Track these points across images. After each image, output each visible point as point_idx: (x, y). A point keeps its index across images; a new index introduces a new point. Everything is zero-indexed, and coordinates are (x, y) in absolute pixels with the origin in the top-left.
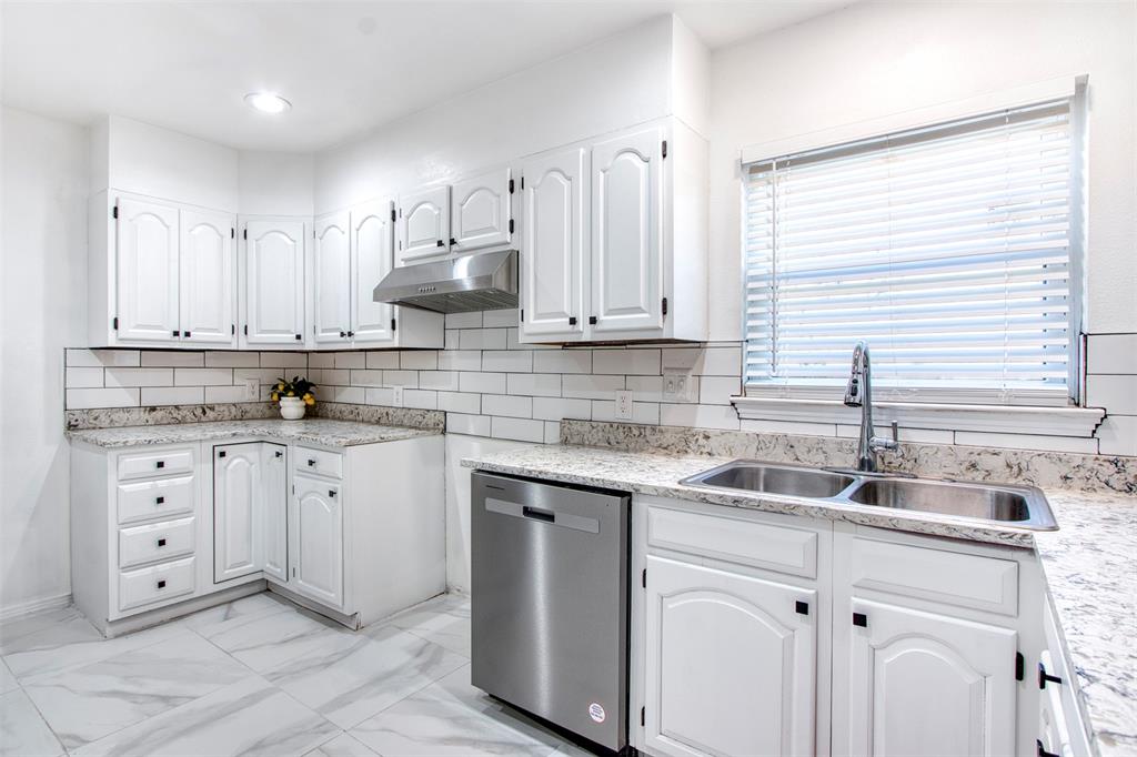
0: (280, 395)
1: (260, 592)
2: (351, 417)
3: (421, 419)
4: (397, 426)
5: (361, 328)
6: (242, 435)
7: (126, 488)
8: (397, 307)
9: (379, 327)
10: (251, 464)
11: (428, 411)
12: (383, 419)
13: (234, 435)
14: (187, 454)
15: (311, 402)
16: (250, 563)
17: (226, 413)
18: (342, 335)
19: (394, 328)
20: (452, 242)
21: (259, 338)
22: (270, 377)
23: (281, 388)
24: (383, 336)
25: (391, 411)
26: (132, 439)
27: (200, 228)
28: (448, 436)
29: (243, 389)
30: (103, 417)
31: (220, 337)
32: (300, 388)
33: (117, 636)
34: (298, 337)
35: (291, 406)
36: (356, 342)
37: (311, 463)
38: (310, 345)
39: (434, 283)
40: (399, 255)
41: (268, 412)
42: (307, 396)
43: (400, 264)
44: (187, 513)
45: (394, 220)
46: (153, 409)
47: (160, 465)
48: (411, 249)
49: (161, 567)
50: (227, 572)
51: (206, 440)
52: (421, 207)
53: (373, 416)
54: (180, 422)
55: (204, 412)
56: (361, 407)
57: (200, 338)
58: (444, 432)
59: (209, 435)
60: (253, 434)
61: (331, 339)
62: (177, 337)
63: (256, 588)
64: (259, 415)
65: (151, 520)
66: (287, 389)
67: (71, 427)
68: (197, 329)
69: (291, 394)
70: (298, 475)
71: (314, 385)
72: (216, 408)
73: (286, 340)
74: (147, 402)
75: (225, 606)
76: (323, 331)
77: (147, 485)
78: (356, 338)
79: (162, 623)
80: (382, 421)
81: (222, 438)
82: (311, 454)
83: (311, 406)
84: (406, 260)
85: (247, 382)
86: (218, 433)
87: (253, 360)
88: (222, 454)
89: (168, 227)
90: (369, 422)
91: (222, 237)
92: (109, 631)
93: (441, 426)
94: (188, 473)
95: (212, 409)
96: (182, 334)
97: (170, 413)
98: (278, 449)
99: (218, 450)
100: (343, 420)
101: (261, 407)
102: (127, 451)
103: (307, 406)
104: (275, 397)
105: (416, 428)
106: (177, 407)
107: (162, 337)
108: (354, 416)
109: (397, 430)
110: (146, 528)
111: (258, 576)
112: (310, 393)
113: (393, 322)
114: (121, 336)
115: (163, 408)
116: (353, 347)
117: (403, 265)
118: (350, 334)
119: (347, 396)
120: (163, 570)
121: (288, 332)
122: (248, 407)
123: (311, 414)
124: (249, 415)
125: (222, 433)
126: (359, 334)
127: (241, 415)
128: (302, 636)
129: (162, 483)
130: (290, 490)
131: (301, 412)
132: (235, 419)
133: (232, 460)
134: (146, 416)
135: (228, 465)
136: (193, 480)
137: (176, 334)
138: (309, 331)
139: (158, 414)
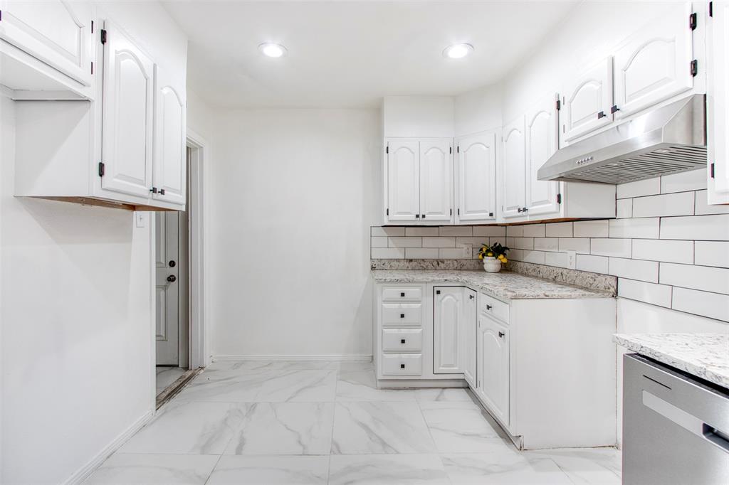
0: (483, 255)
1: (463, 388)
2: (534, 274)
3: (592, 281)
4: (570, 285)
5: (534, 204)
6: (451, 281)
7: (385, 305)
8: (562, 183)
9: (547, 202)
10: (457, 301)
11: (599, 274)
12: (557, 278)
13: (446, 280)
14: (418, 290)
15: (505, 261)
16: (456, 366)
17: (451, 265)
18: (519, 210)
19: (559, 201)
20: (614, 109)
21: (468, 217)
22: (478, 243)
23: (484, 250)
24: (550, 209)
25: (565, 272)
26: (388, 279)
27: (431, 151)
28: (620, 300)
29: (462, 250)
30: (387, 264)
31: (443, 217)
32: (497, 251)
33: (382, 389)
34: (491, 215)
35: (491, 263)
36: (531, 215)
37: (489, 307)
38: (500, 221)
39: (590, 154)
40: (563, 137)
41: (477, 266)
42: (501, 256)
43: (564, 145)
44: (418, 326)
45: (559, 108)
46: (411, 260)
47: (403, 295)
48: (573, 129)
49: (404, 356)
50: (441, 368)
51: (429, 282)
52: (584, 87)
53: (550, 275)
54: (425, 269)
55: (438, 264)
56: (541, 267)
57: (432, 218)
58: (615, 295)
59: (431, 278)
60: (458, 281)
61: (512, 215)
62: (418, 219)
63: (460, 384)
64: (471, 268)
65: (400, 327)
66: (488, 251)
67: (373, 268)
68: (430, 213)
69: (489, 254)
70: (484, 315)
71: (508, 249)
72: (446, 262)
73: (483, 217)
74: (409, 256)
75: (441, 390)
76: (508, 209)
77: (397, 305)
78: (529, 212)
79: (405, 389)
80: (558, 280)
81: (439, 281)
82: (490, 301)
83: (505, 264)
84: (570, 140)
85: (464, 246)
86: (436, 278)
87: (468, 232)
88: (438, 292)
89: (413, 153)
90: (548, 280)
91: (444, 154)
92: (379, 384)
93: (613, 290)
94: (419, 302)
95: (443, 262)
96: (421, 216)
97: (420, 263)
98: (472, 293)
99: (436, 289)
100: (528, 276)
101: (473, 262)
102: (385, 284)
103: (502, 264)
104: (481, 257)
105: (586, 289)
106: (423, 260)
107: (409, 218)
108: (536, 273)
109: (568, 288)
110: (395, 331)
111: (461, 377)
112: (505, 255)
113: (559, 196)
114: (391, 219)
115: (416, 260)
116: (528, 219)
117: (567, 144)
118: (525, 210)
119: (532, 257)
120: (404, 358)
121: (485, 211)
122: (465, 262)
123: (506, 269)
124: (465, 267)
125: (438, 279)
126: (532, 210)
127: (460, 267)
128: (478, 435)
129: (404, 306)
130: (477, 324)
131: (498, 267)
132: (456, 269)
133: (444, 297)
134: (407, 264)
135: (443, 299)
136: (422, 306)
137: (417, 216)
138: (499, 209)
139: (414, 264)
